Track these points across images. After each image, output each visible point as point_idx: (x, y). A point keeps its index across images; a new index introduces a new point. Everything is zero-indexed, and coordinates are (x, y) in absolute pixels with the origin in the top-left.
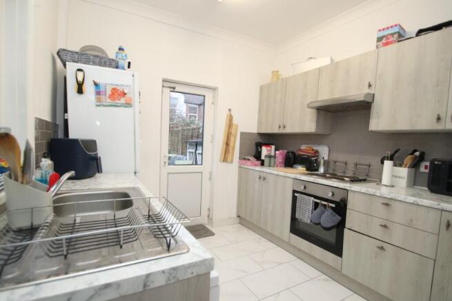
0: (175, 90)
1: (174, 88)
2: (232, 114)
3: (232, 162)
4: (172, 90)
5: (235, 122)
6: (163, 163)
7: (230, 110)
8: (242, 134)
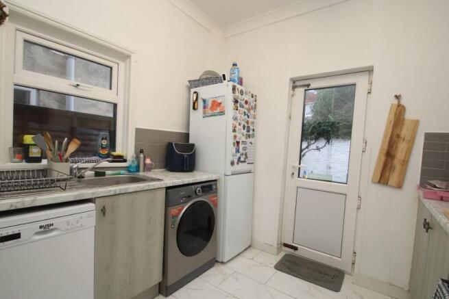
0: (310, 88)
1: (308, 85)
2: (403, 102)
3: (399, 186)
4: (306, 88)
5: (409, 115)
6: (289, 174)
7: (397, 97)
8: (428, 136)
